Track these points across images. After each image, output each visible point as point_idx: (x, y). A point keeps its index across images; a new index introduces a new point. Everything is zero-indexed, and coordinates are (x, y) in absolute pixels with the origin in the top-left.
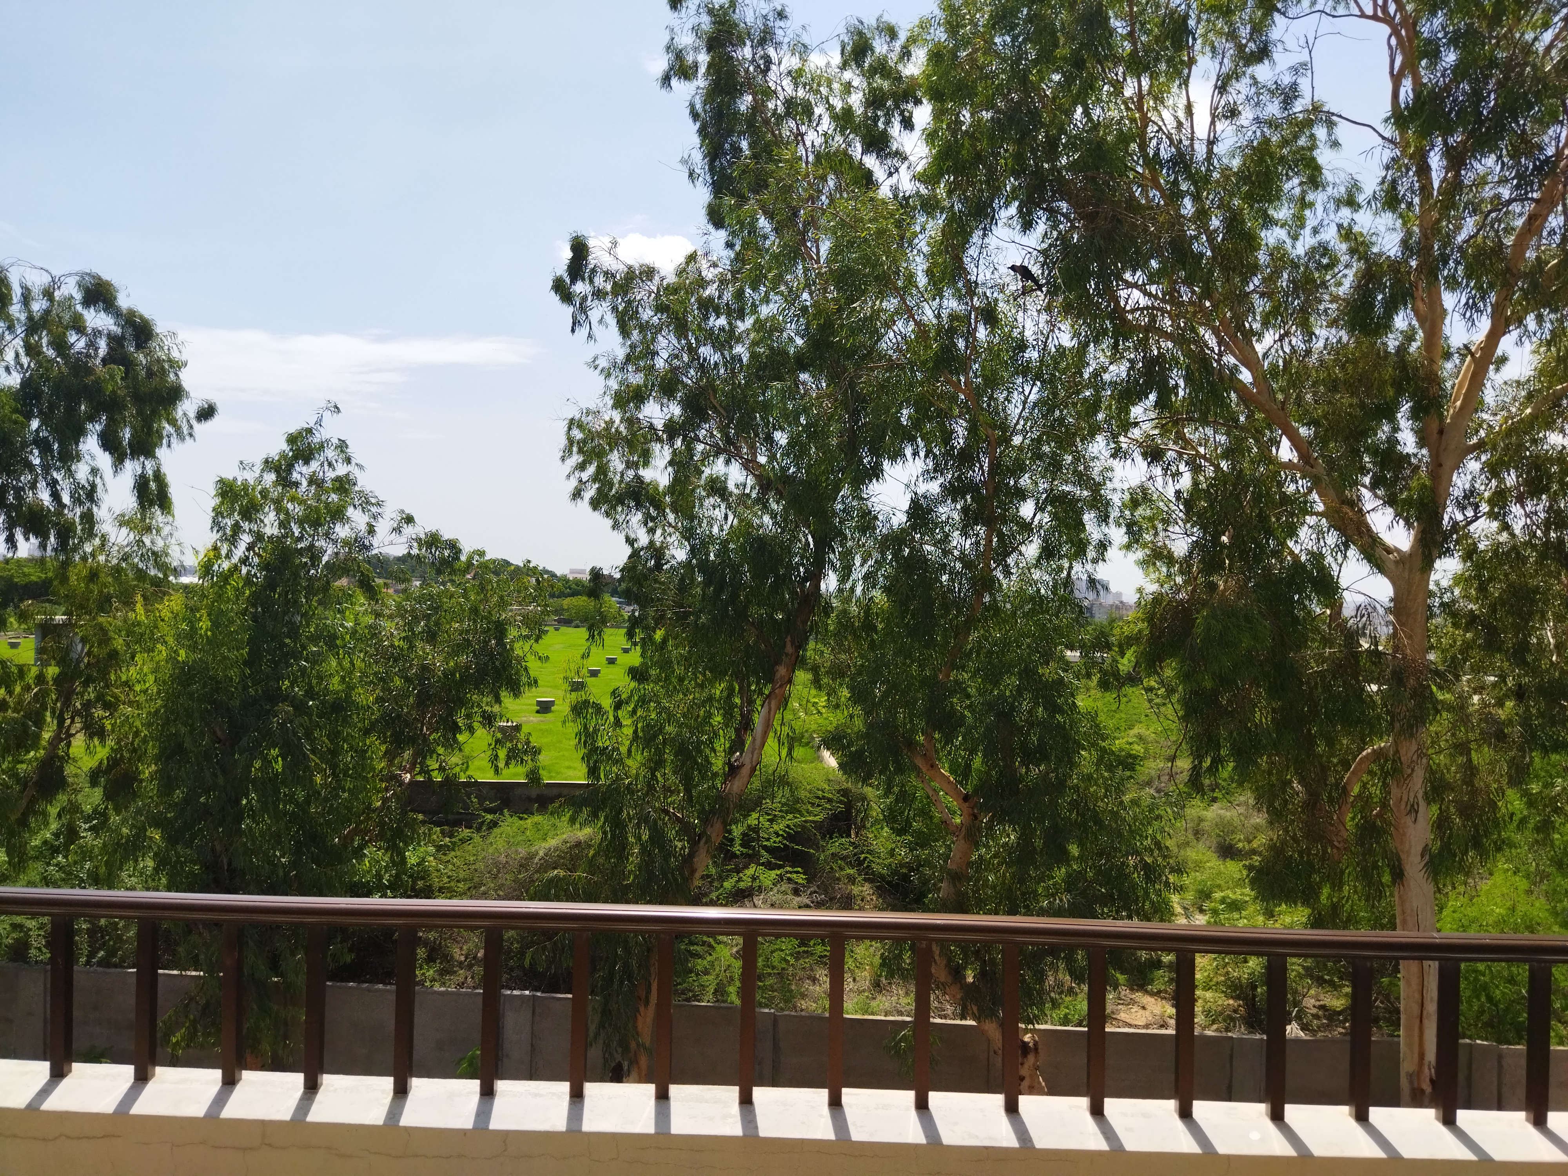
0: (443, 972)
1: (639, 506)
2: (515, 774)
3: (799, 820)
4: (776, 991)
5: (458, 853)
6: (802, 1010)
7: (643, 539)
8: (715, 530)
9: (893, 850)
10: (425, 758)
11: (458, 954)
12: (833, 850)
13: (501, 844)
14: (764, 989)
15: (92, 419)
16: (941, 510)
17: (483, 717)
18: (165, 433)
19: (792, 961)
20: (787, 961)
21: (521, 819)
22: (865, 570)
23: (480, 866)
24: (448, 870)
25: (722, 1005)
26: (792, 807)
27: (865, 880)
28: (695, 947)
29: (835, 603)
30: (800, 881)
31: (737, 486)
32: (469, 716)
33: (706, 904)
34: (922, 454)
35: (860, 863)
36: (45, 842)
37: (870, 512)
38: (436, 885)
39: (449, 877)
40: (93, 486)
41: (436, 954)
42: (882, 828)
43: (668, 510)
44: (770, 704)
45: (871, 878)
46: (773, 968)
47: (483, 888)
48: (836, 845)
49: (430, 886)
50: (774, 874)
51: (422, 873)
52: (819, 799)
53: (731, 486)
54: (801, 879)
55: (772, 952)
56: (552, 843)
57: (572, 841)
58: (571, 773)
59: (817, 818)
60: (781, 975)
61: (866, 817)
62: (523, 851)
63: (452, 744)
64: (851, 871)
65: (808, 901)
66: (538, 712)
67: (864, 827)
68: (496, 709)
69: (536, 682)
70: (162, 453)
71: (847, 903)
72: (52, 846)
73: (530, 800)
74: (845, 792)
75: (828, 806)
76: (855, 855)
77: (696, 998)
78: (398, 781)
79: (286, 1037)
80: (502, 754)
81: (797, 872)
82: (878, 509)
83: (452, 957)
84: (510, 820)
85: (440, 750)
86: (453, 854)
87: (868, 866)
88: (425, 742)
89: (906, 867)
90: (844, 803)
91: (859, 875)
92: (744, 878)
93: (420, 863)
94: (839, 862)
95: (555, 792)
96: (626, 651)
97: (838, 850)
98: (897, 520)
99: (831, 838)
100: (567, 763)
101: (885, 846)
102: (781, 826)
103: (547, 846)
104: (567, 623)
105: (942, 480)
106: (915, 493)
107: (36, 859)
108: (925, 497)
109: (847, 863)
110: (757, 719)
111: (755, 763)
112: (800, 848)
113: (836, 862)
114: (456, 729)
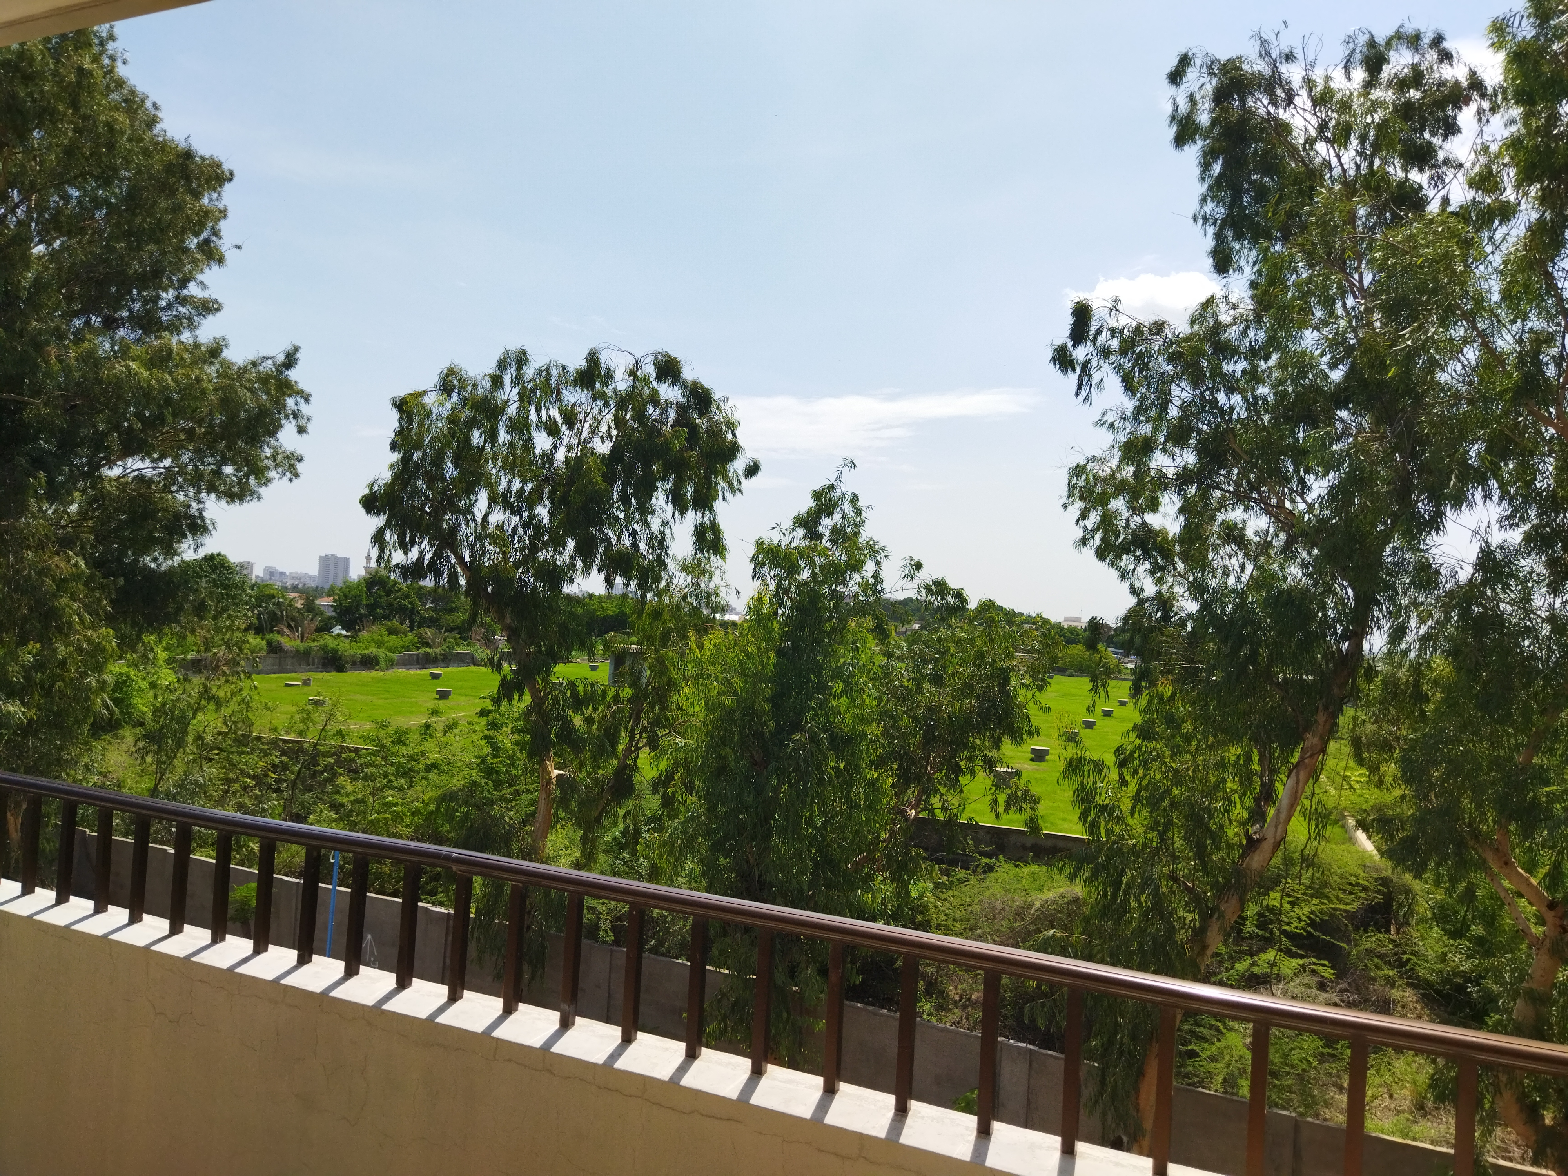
0: (940, 1008)
1: (1147, 555)
2: (1014, 821)
3: (1328, 906)
4: (1295, 1093)
5: (956, 893)
6: (1325, 1120)
7: (1150, 589)
8: (1231, 581)
9: (1445, 954)
10: (929, 796)
11: (953, 993)
12: (1368, 945)
13: (997, 889)
14: (1280, 1089)
15: (664, 479)
16: (1523, 562)
17: (984, 761)
18: (719, 488)
19: (1315, 1063)
20: (1310, 1063)
21: (1017, 866)
22: (1423, 630)
23: (976, 908)
24: (945, 908)
25: (1235, 1098)
26: (1319, 891)
27: (1409, 985)
28: (1201, 1029)
29: (1380, 667)
30: (1327, 975)
31: (1257, 533)
32: (971, 759)
33: (1215, 984)
34: (1496, 498)
35: (1401, 964)
36: (615, 839)
37: (1430, 565)
38: (934, 923)
39: (946, 915)
40: (664, 536)
41: (933, 989)
42: (1431, 928)
43: (1177, 559)
44: (1297, 775)
45: (1415, 983)
46: (1293, 1067)
47: (978, 931)
48: (1372, 941)
49: (928, 921)
50: (1295, 963)
51: (923, 909)
52: (1351, 886)
53: (1250, 533)
54: (1328, 973)
55: (1292, 1049)
56: (1050, 895)
57: (1070, 896)
58: (1066, 825)
59: (1348, 908)
60: (1301, 1077)
61: (1411, 912)
62: (1020, 900)
63: (954, 785)
64: (1391, 973)
65: (1337, 999)
66: (1032, 760)
67: (1408, 924)
68: (994, 754)
69: (1038, 732)
70: (718, 505)
71: (1385, 1007)
72: (620, 843)
73: (1024, 847)
74: (1385, 882)
75: (1363, 895)
76: (1395, 954)
77: (1201, 1083)
78: (904, 816)
79: (800, 1045)
80: (1002, 798)
81: (1324, 965)
82: (1440, 562)
83: (948, 995)
84: (1006, 866)
85: (943, 790)
86: (950, 893)
87: (1412, 969)
88: (930, 779)
89: (1462, 977)
90: (1383, 894)
91: (1401, 978)
92: (1260, 963)
93: (921, 897)
94: (1376, 960)
95: (1050, 843)
96: (1123, 704)
97: (1374, 946)
98: (1465, 575)
99: (1366, 931)
100: (1062, 815)
101: (1435, 949)
102: (1304, 910)
103: (1044, 897)
104: (1062, 671)
105: (1524, 528)
106: (1487, 542)
107: (606, 852)
108: (1501, 548)
109: (1385, 963)
110: (1281, 790)
111: (1278, 838)
112: (1327, 938)
113: (1372, 959)
114: (958, 771)
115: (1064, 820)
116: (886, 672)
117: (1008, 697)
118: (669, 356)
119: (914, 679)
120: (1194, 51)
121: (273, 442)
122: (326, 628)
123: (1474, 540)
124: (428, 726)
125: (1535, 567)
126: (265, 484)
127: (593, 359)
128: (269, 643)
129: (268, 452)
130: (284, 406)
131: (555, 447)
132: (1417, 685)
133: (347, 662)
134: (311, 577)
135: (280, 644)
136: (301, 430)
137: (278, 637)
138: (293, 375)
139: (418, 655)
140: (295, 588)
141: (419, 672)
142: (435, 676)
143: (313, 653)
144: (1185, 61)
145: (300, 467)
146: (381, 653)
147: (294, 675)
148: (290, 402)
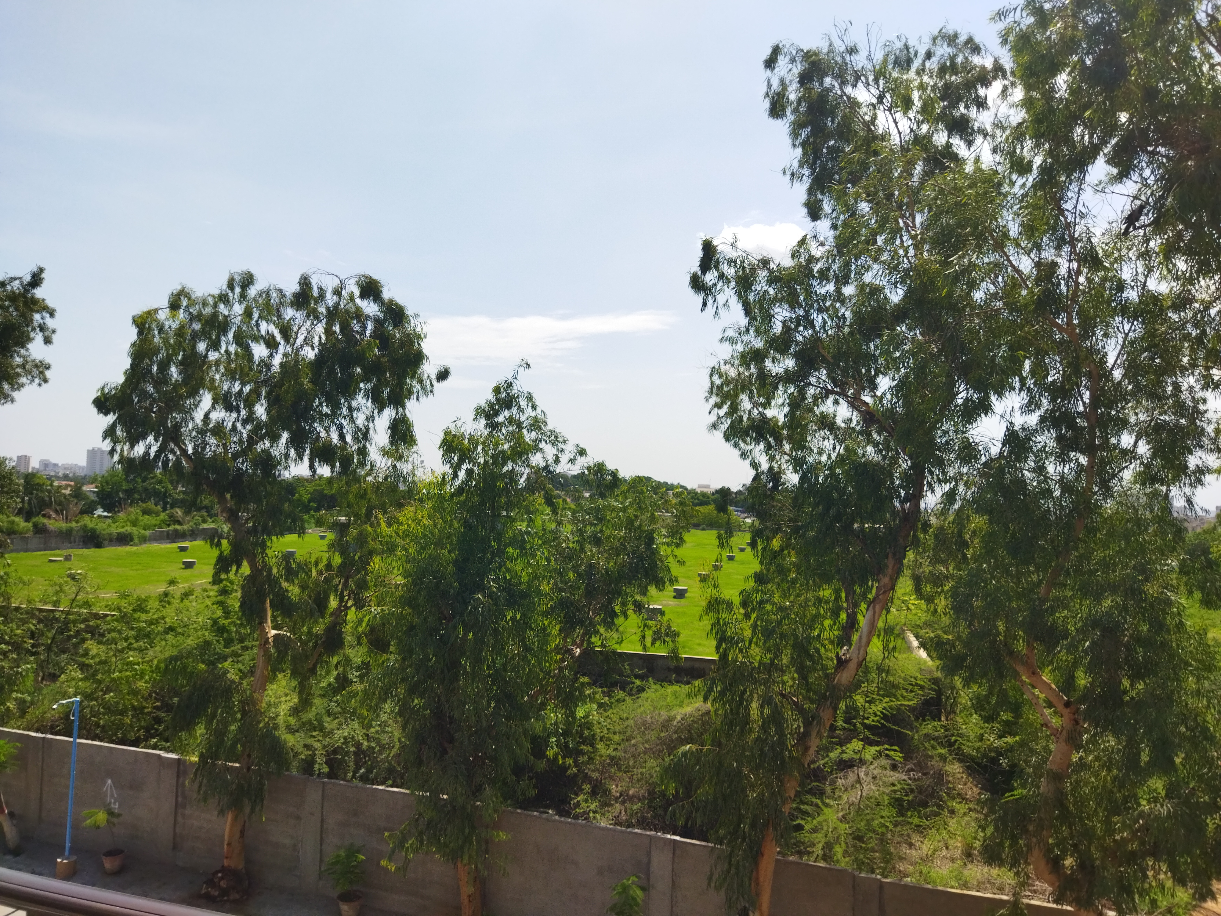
0: (603, 805)
1: (761, 437)
2: (660, 651)
3: (895, 703)
4: (877, 852)
5: (615, 711)
7: (765, 465)
8: (824, 458)
9: (982, 735)
10: (590, 636)
11: (614, 789)
12: (925, 731)
13: (647, 706)
14: (867, 849)
15: (365, 380)
16: (1039, 439)
17: (635, 605)
19: (891, 827)
20: (887, 828)
21: (663, 687)
23: (630, 722)
24: (607, 724)
26: (888, 691)
27: (956, 759)
30: (897, 758)
31: (844, 421)
32: (624, 604)
34: (1017, 389)
35: (951, 744)
36: (329, 684)
37: (970, 444)
38: (599, 735)
39: (608, 729)
40: (368, 430)
41: (598, 790)
42: (971, 715)
43: (785, 442)
44: (874, 608)
45: (963, 758)
47: (633, 741)
48: (929, 727)
49: (594, 735)
50: (873, 750)
51: (588, 725)
52: (913, 686)
54: (898, 756)
56: (687, 710)
57: (703, 711)
59: (911, 703)
60: (883, 840)
61: (955, 703)
62: (664, 715)
63: (610, 625)
64: (943, 751)
66: (675, 597)
67: (954, 712)
68: (643, 598)
69: (677, 578)
70: (411, 403)
72: (334, 688)
73: (669, 669)
74: (935, 681)
75: (921, 692)
76: (946, 737)
78: (571, 654)
80: (649, 634)
81: (895, 750)
82: (977, 440)
83: (610, 793)
84: (653, 686)
85: (602, 630)
86: (611, 711)
87: (958, 748)
88: (591, 623)
89: (995, 752)
90: (935, 690)
91: (950, 755)
92: (847, 751)
93: (587, 716)
94: (932, 742)
95: (689, 664)
96: (742, 550)
97: (930, 732)
98: (995, 451)
99: (924, 720)
100: (697, 641)
101: (975, 731)
102: (878, 707)
103: (683, 712)
104: (696, 526)
105: (1038, 413)
106: (1011, 423)
107: (323, 696)
108: (1023, 429)
109: (938, 744)
110: (862, 621)
111: (861, 659)
112: (896, 728)
113: (929, 741)
114: (614, 615)
115: (699, 645)
116: (555, 535)
117: (654, 553)
118: (371, 278)
119: (577, 541)
120: (784, 43)
121: (23, 351)
122: (89, 510)
123: (1002, 421)
124: (166, 594)
125: (1048, 442)
126: (18, 389)
127: (305, 283)
128: (35, 526)
129: (18, 360)
130: (32, 320)
131: (271, 355)
132: (960, 535)
133: (105, 540)
134: (80, 467)
135: (44, 525)
136: (48, 341)
137: (45, 521)
138: (39, 293)
139: (168, 531)
140: (66, 477)
141: (169, 546)
142: (183, 549)
143: (74, 533)
144: (776, 51)
145: (48, 373)
146: (135, 531)
147: (57, 552)
148: (37, 317)
